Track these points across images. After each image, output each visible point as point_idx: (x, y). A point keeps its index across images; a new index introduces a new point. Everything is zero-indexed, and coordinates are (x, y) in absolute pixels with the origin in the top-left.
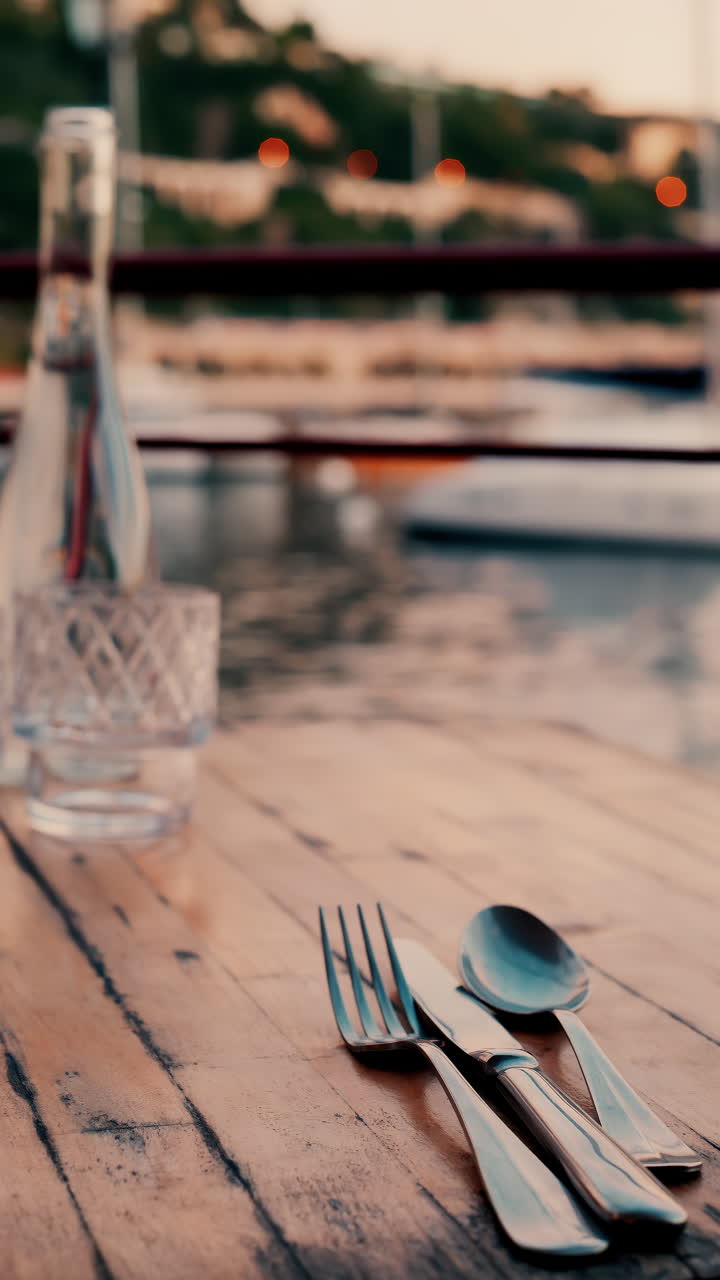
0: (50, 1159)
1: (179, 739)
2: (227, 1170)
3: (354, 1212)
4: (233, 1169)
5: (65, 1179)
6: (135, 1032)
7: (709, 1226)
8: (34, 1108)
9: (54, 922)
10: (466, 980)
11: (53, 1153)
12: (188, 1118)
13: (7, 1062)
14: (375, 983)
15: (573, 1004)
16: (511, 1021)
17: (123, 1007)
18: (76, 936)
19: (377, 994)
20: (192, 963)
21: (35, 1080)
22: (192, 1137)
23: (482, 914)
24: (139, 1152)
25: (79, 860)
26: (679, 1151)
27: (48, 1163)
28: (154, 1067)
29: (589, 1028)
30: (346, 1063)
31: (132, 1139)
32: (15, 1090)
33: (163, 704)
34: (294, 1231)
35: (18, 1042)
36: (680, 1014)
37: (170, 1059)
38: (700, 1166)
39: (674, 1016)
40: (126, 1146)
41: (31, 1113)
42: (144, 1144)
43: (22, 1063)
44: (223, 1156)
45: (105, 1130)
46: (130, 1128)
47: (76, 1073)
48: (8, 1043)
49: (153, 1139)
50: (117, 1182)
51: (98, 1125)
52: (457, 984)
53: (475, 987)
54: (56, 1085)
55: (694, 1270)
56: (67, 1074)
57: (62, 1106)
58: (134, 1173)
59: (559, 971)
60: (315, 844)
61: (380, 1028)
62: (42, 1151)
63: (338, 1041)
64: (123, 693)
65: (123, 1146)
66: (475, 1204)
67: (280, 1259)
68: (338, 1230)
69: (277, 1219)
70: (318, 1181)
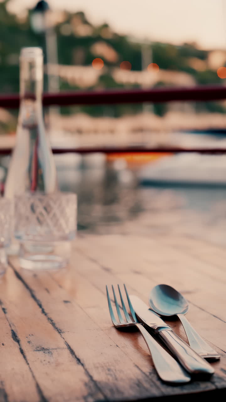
0: (24, 359)
1: (65, 238)
2: (77, 361)
3: (114, 371)
4: (79, 360)
5: (28, 364)
6: (50, 323)
7: (222, 374)
8: (19, 345)
9: (27, 293)
10: (151, 307)
11: (25, 357)
12: (65, 346)
13: (12, 332)
14: (123, 308)
15: (183, 313)
16: (165, 318)
17: (47, 316)
18: (33, 297)
19: (124, 311)
20: (68, 304)
21: (20, 337)
22: (67, 352)
23: (156, 287)
24: (51, 356)
25: (35, 276)
26: (213, 353)
27: (23, 360)
28: (57, 333)
29: (188, 319)
30: (114, 331)
31: (48, 353)
32: (14, 340)
33: (60, 229)
34: (96, 377)
35: (15, 327)
36: (216, 315)
37: (61, 331)
38: (220, 357)
39: (214, 316)
40: (47, 355)
41: (19, 346)
42: (52, 354)
43: (16, 333)
44: (76, 357)
45: (40, 350)
46: (48, 350)
47: (32, 335)
48: (12, 327)
49: (55, 353)
50: (44, 365)
51: (38, 349)
52: (149, 308)
53: (154, 308)
54: (26, 338)
55: (216, 386)
56: (30, 335)
57: (28, 344)
58: (49, 362)
59: (179, 303)
60: (107, 270)
61: (124, 320)
62: (21, 356)
63: (112, 325)
64: (48, 225)
65: (46, 354)
66: (151, 369)
67: (92, 384)
68: (109, 377)
69: (91, 374)
70: (104, 364)
